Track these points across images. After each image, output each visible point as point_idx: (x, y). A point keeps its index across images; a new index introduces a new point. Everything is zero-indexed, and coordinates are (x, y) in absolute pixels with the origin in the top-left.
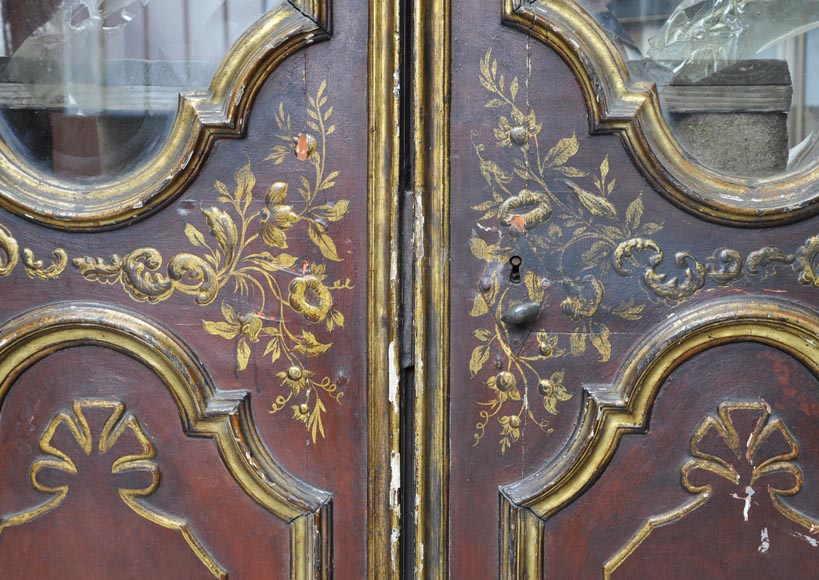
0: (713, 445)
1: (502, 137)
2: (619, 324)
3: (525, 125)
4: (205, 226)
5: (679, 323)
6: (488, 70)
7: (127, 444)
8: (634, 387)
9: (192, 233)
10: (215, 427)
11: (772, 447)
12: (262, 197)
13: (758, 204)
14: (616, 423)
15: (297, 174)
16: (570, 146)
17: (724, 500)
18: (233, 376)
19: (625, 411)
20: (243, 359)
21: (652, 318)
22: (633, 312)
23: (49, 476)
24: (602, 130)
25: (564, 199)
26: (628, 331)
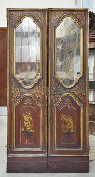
0: (66, 102)
1: (53, 83)
2: (60, 95)
3: (54, 83)
4: (35, 89)
5: (64, 95)
6: (52, 80)
7: (30, 102)
8: (61, 99)
9: (34, 89)
10: (36, 101)
11: (70, 102)
12: (39, 87)
13: (69, 87)
14: (60, 101)
15: (41, 86)
16: (57, 84)
17: (67, 105)
18: (37, 98)
19: (61, 100)
20: (37, 97)
21: (62, 94)
22: (61, 94)
23: (25, 104)
24: (59, 83)
25: (57, 87)
26: (61, 95)
